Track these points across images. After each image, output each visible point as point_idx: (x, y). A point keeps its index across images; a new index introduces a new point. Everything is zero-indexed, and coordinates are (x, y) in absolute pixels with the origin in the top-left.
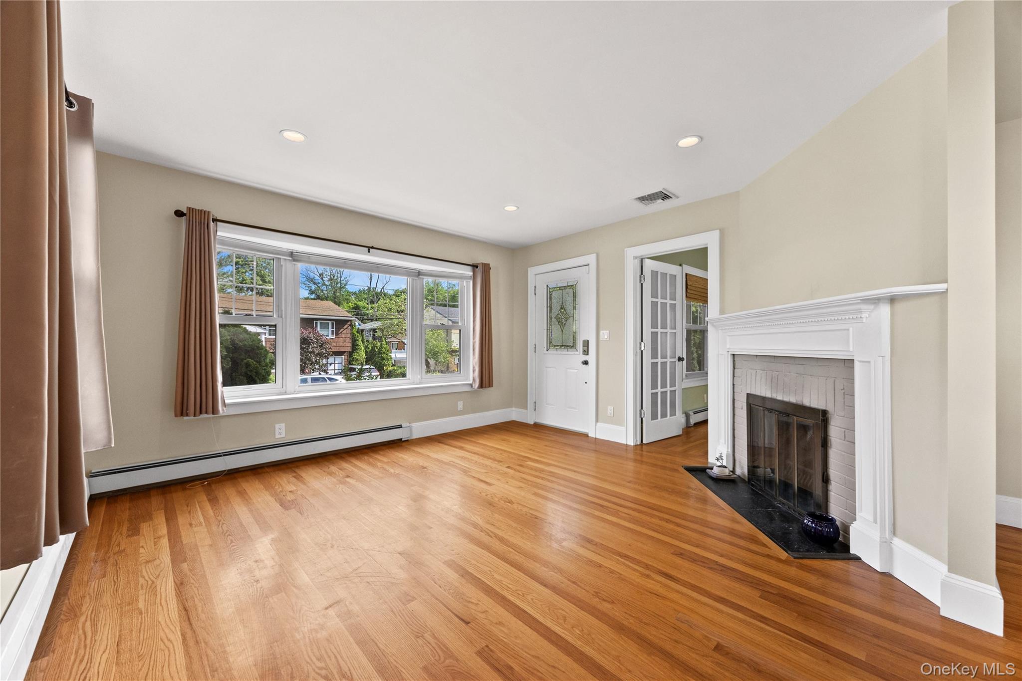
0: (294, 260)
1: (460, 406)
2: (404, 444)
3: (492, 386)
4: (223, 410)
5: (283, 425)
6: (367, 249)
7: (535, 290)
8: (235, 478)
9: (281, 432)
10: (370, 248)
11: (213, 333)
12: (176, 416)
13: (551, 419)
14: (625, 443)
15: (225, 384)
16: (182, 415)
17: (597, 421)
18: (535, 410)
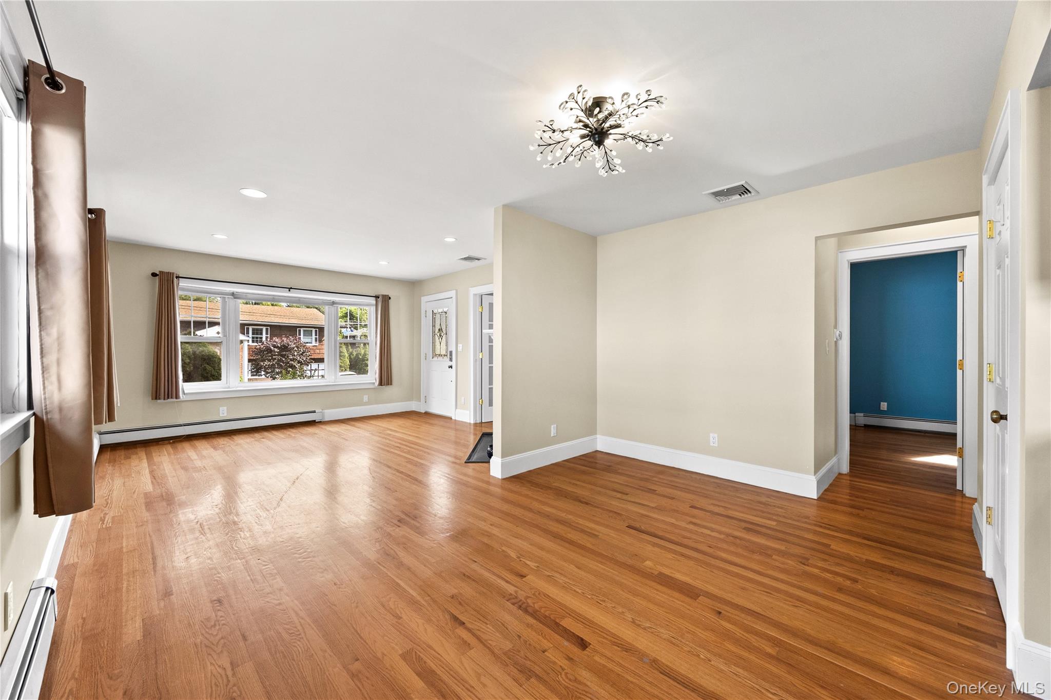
0: (235, 298)
1: (366, 398)
2: (317, 424)
3: (391, 384)
4: (183, 397)
5: (225, 408)
6: (288, 289)
7: (426, 314)
8: (191, 440)
9: (223, 413)
10: (290, 289)
11: (176, 348)
12: (152, 399)
13: (435, 409)
14: (469, 422)
15: (185, 381)
16: (156, 399)
17: (456, 408)
18: (426, 402)
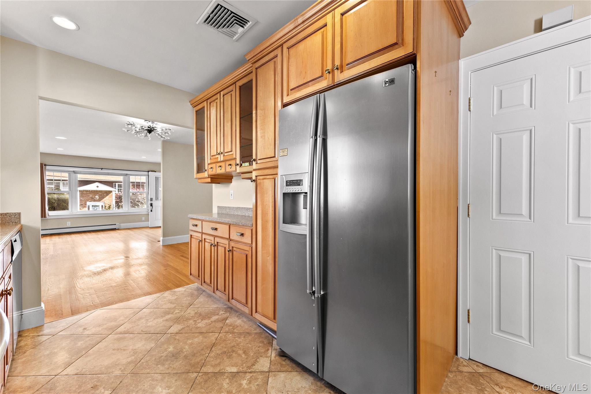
0: (75, 173)
1: (143, 219)
2: (116, 230)
4: (48, 217)
5: (70, 222)
9: (69, 224)
10: (102, 169)
15: (49, 210)
